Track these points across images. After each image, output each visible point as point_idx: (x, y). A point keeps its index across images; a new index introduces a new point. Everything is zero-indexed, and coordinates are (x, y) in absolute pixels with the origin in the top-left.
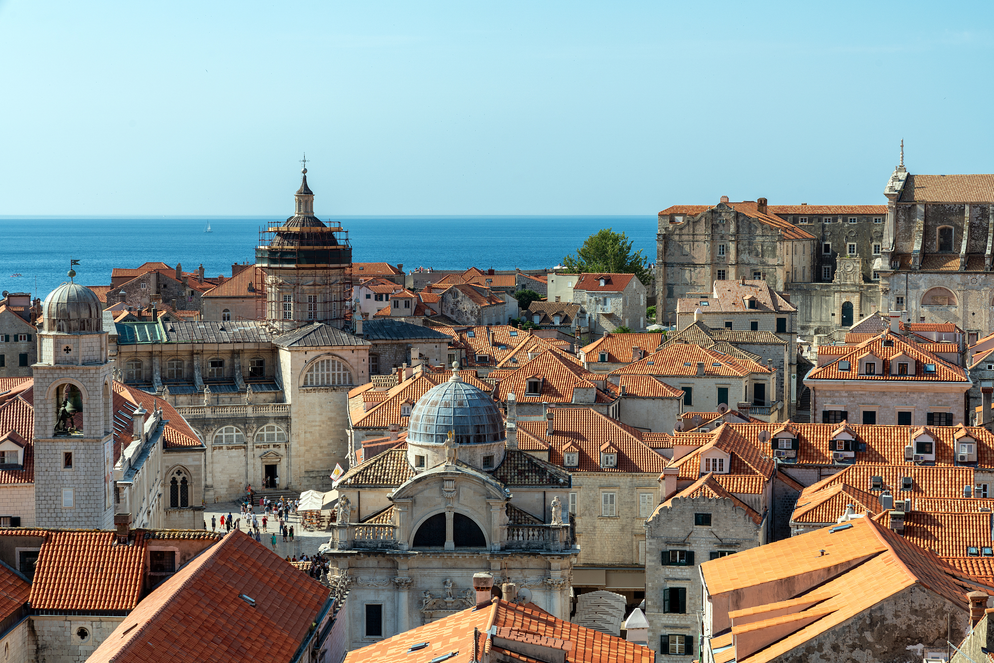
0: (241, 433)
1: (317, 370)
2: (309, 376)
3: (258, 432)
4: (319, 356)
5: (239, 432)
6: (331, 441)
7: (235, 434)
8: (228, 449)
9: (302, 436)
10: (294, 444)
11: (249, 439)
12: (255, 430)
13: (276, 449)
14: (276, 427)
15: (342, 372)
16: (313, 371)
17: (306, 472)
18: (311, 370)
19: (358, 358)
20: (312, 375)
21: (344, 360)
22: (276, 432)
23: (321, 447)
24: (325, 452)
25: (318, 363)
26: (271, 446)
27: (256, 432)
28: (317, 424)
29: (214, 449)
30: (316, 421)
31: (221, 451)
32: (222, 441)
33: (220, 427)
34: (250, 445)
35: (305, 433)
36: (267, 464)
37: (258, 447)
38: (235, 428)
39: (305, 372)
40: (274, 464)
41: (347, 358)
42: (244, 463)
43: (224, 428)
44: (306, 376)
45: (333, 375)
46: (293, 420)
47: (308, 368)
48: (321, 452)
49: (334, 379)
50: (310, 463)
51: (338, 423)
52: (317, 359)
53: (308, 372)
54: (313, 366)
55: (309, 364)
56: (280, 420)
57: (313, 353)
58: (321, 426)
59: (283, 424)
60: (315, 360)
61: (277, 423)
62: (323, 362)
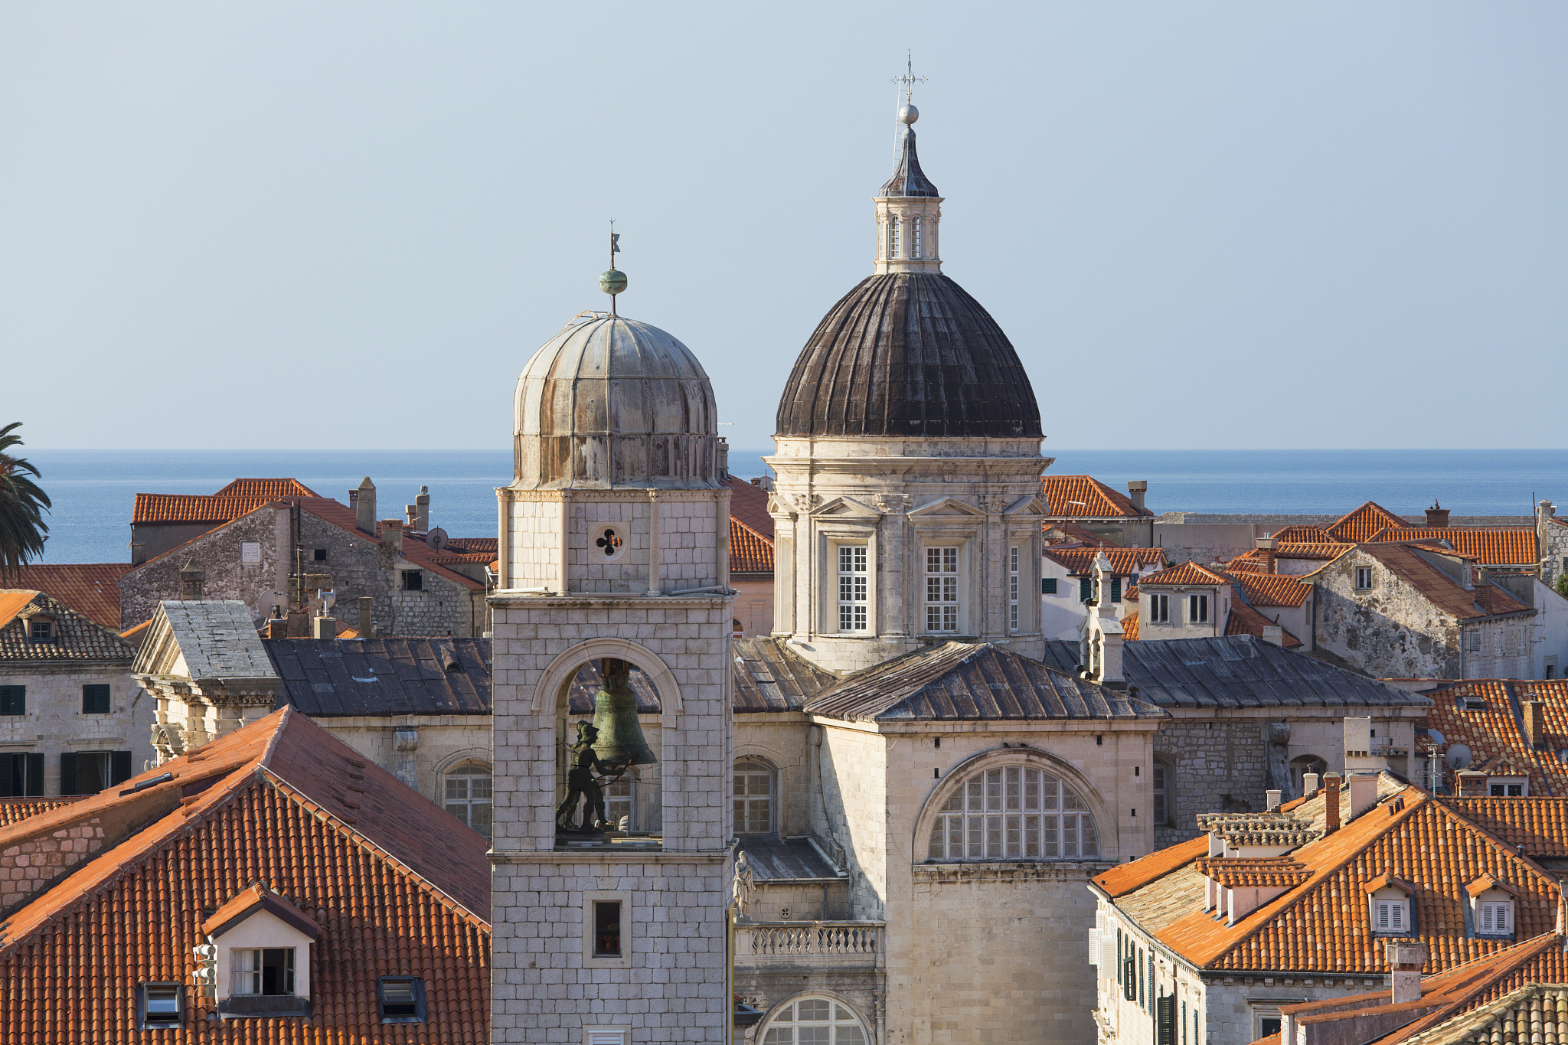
2: (947, 824)
3: (772, 1025)
4: (982, 756)
9: (924, 1035)
14: (833, 1004)
15: (1060, 811)
16: (959, 807)
18: (954, 802)
19: (1117, 764)
20: (957, 823)
21: (1069, 768)
22: (832, 1021)
25: (976, 782)
27: (764, 1022)
28: (976, 995)
30: (971, 986)
35: (933, 1026)
39: (935, 810)
41: (1078, 764)
44: (938, 824)
45: (1032, 819)
46: (894, 980)
47: (945, 796)
49: (1032, 836)
51: (1046, 993)
52: (977, 765)
53: (944, 808)
54: (961, 789)
55: (947, 781)
56: (847, 981)
57: (962, 742)
58: (987, 1004)
59: (857, 993)
60: (970, 769)
61: (837, 990)
62: (994, 775)
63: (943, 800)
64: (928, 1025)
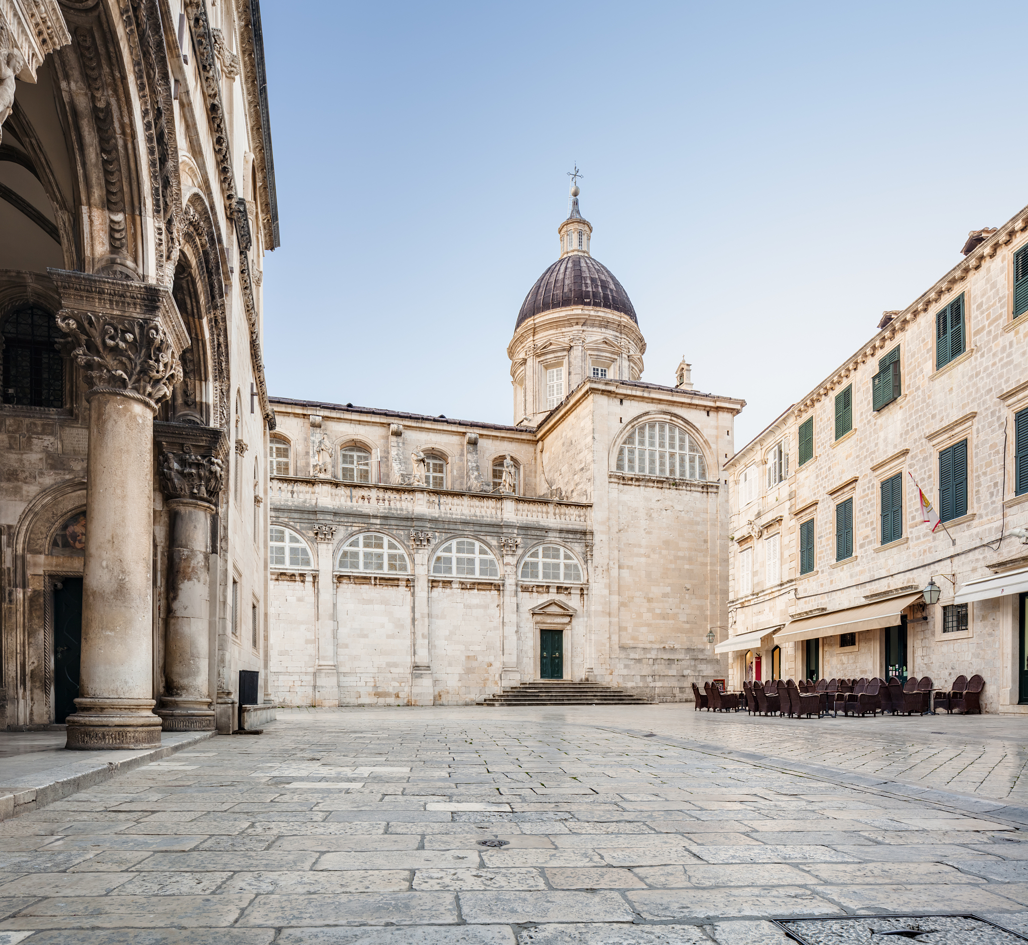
0: (491, 556)
1: (642, 443)
2: (626, 452)
3: (527, 559)
4: (647, 413)
5: (485, 553)
6: (668, 589)
7: (477, 557)
8: (464, 586)
9: (615, 572)
10: (597, 588)
11: (508, 568)
12: (520, 552)
13: (561, 598)
14: (562, 550)
15: (687, 451)
16: (633, 443)
17: (623, 648)
18: (630, 439)
19: (717, 428)
20: (631, 452)
21: (693, 426)
22: (562, 561)
23: (650, 600)
24: (658, 611)
25: (642, 428)
26: (553, 590)
27: (523, 556)
28: (642, 551)
29: (433, 583)
30: (640, 546)
31: (448, 591)
32: (449, 570)
33: (447, 540)
34: (510, 582)
35: (620, 567)
36: (545, 627)
37: (525, 589)
38: (477, 544)
39: (620, 441)
40: (559, 627)
41: (698, 425)
42: (497, 621)
43: (454, 543)
44: (621, 452)
45: (672, 455)
46: (599, 539)
47: (626, 434)
48: (649, 610)
49: (672, 465)
50: (630, 630)
51: (680, 554)
52: (644, 418)
53: (625, 443)
54: (634, 433)
55: (627, 425)
56: (571, 536)
57: (635, 404)
58: (649, 557)
59: (576, 544)
60: (640, 420)
61: (565, 540)
62: (652, 427)
63: (625, 437)
64: (616, 566)
